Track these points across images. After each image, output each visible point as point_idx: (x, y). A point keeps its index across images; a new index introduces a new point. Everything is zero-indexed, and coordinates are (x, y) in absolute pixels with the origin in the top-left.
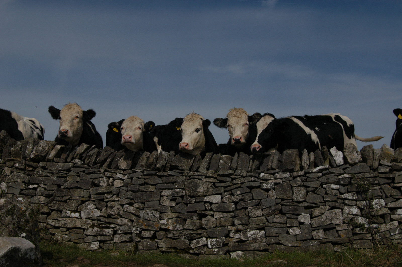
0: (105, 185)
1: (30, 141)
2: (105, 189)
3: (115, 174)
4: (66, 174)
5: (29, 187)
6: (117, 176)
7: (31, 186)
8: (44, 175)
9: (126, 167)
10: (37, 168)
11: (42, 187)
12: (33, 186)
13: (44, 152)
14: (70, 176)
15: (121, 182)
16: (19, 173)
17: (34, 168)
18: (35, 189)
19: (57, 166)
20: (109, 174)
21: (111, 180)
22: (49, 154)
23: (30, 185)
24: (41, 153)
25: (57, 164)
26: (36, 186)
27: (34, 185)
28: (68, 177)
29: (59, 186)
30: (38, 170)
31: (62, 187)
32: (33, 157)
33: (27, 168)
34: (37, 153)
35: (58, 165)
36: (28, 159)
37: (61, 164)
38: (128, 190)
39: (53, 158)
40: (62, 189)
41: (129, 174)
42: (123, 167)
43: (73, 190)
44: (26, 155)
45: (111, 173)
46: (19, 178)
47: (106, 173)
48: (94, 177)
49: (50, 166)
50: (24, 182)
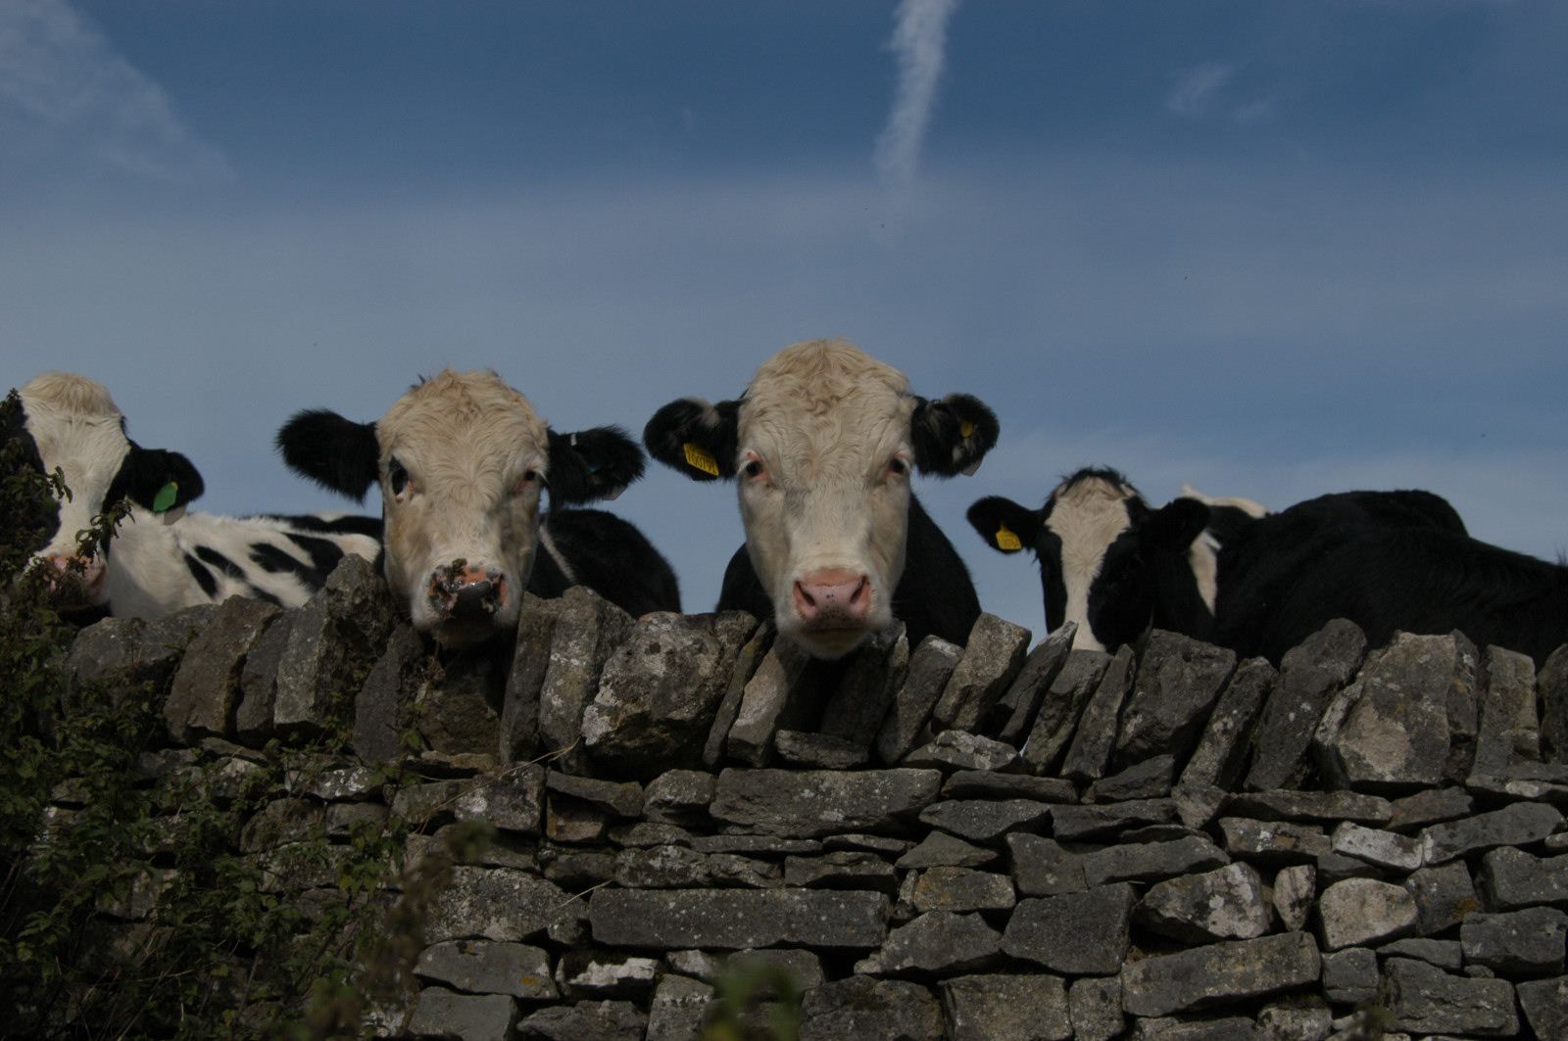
0: (1247, 929)
1: (571, 615)
2: (1259, 966)
3: (1314, 833)
4: (890, 857)
5: (581, 977)
6: (1342, 846)
7: (598, 975)
8: (697, 873)
9: (1409, 765)
10: (641, 818)
11: (694, 976)
12: (621, 971)
13: (690, 691)
14: (922, 871)
15: (1389, 898)
16: (495, 867)
17: (617, 821)
18: (638, 994)
19: (807, 793)
20: (1265, 834)
21: (1294, 881)
22: (728, 705)
23: (593, 966)
24: (662, 697)
25: (799, 777)
26: (638, 968)
27: (622, 962)
28: (910, 878)
29: (838, 962)
30: (647, 841)
31: (864, 967)
32: (606, 736)
33: (560, 829)
34: (635, 700)
35: (816, 789)
36: (566, 750)
37: (837, 781)
38: (1465, 960)
39: (773, 737)
40: (871, 987)
41: (1448, 820)
42: (1386, 771)
43: (978, 987)
44: (546, 719)
45: (1286, 827)
46: (499, 913)
47: (1236, 828)
48: (1139, 871)
49: (748, 800)
50: (539, 939)
